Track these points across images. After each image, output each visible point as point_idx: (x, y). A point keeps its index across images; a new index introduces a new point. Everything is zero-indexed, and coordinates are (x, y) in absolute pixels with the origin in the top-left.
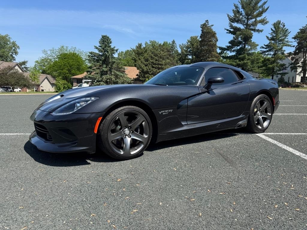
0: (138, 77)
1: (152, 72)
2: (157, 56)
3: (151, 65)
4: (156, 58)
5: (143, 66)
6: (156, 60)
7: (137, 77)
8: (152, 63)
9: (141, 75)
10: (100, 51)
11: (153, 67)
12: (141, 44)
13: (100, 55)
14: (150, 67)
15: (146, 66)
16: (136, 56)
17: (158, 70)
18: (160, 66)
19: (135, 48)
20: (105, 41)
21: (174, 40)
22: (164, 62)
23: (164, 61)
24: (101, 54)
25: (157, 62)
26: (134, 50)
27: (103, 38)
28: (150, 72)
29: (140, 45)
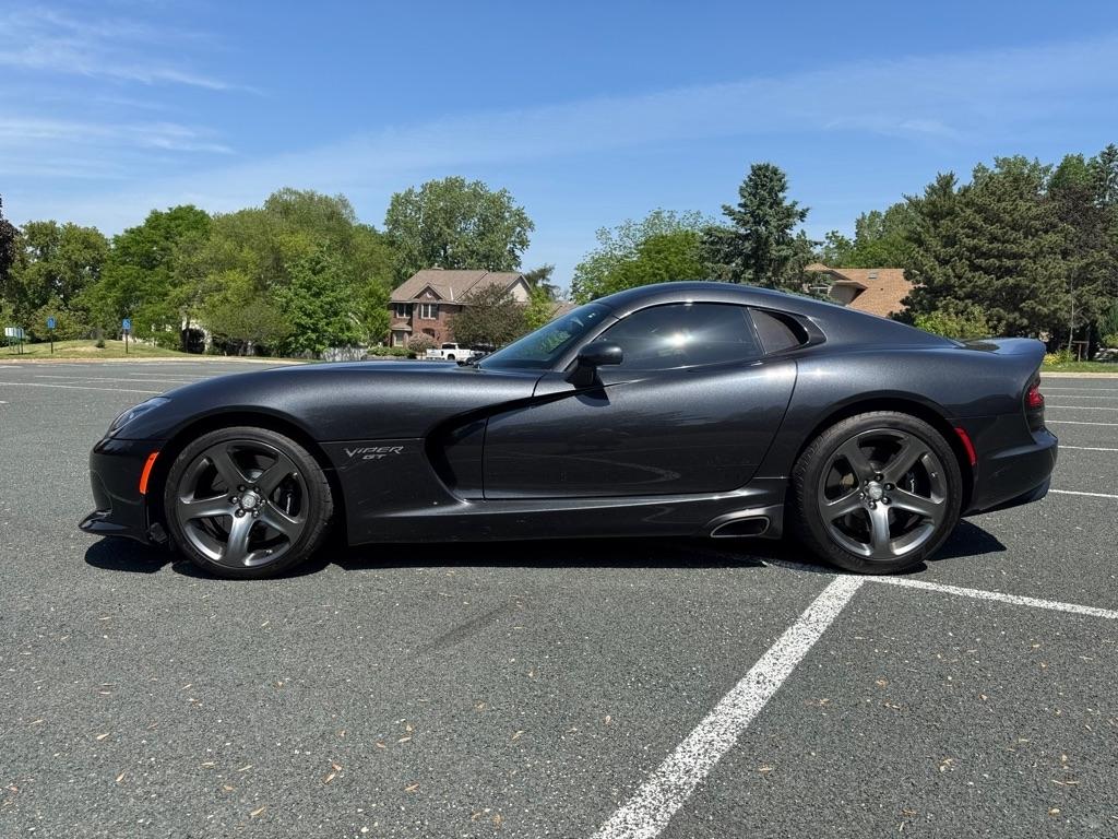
0: (907, 310)
1: (968, 289)
2: (1000, 220)
3: (968, 259)
4: (995, 229)
5: (929, 263)
6: (993, 239)
7: (904, 308)
8: (974, 249)
9: (920, 302)
10: (741, 222)
11: (974, 268)
12: (952, 176)
13: (739, 237)
14: (962, 267)
15: (944, 262)
16: (923, 227)
17: (998, 279)
18: (1008, 263)
19: (922, 196)
20: (764, 185)
21: (1110, 147)
22: (1028, 246)
23: (1030, 243)
24: (742, 231)
25: (995, 245)
26: (915, 204)
27: (754, 173)
28: (962, 286)
29: (946, 183)
